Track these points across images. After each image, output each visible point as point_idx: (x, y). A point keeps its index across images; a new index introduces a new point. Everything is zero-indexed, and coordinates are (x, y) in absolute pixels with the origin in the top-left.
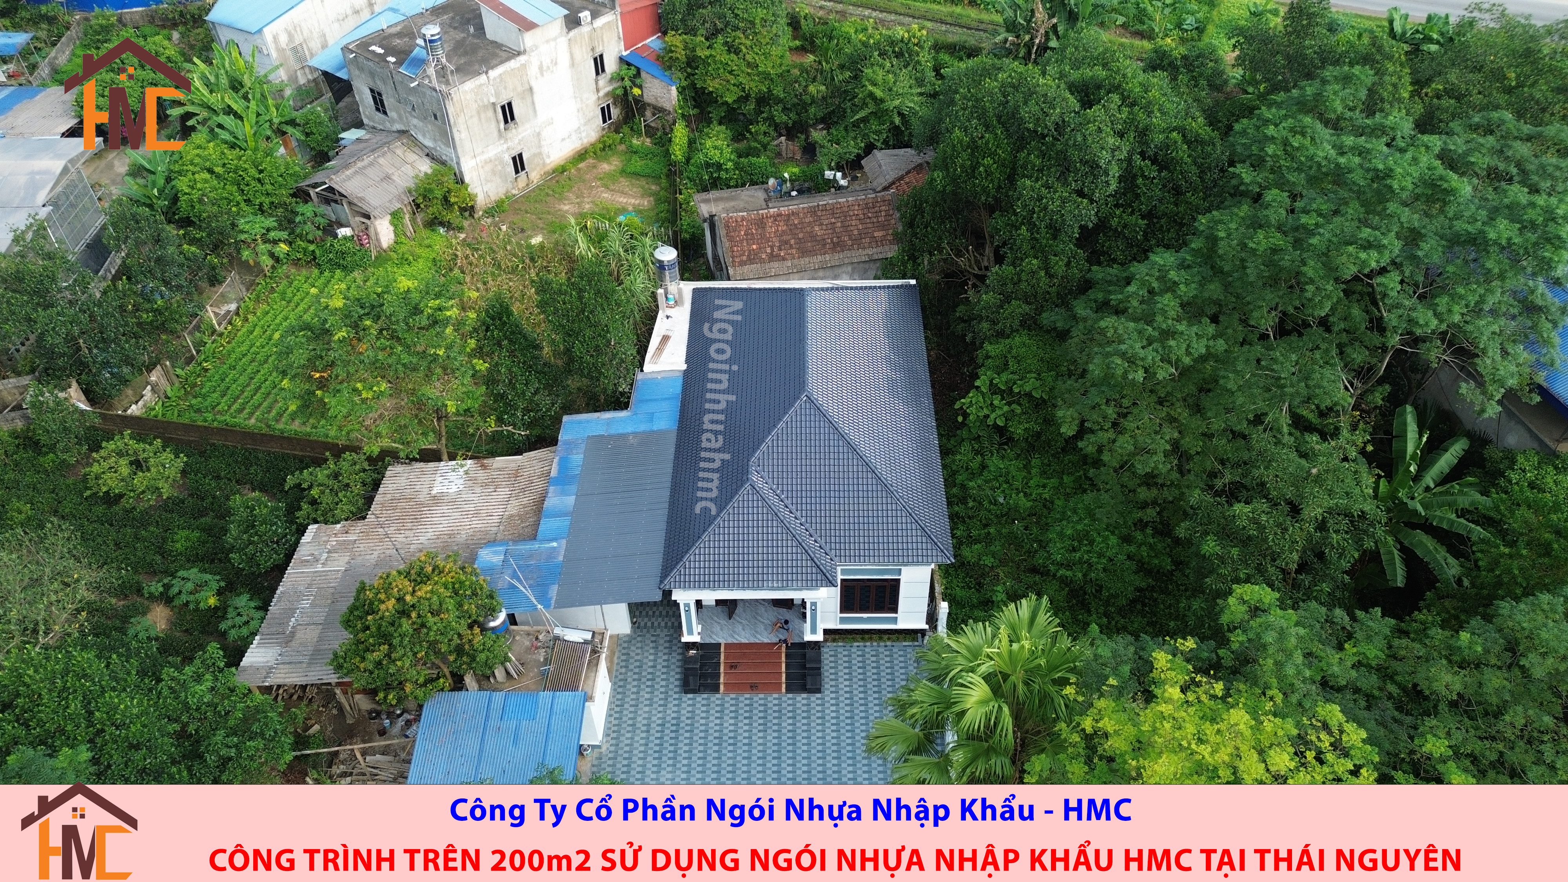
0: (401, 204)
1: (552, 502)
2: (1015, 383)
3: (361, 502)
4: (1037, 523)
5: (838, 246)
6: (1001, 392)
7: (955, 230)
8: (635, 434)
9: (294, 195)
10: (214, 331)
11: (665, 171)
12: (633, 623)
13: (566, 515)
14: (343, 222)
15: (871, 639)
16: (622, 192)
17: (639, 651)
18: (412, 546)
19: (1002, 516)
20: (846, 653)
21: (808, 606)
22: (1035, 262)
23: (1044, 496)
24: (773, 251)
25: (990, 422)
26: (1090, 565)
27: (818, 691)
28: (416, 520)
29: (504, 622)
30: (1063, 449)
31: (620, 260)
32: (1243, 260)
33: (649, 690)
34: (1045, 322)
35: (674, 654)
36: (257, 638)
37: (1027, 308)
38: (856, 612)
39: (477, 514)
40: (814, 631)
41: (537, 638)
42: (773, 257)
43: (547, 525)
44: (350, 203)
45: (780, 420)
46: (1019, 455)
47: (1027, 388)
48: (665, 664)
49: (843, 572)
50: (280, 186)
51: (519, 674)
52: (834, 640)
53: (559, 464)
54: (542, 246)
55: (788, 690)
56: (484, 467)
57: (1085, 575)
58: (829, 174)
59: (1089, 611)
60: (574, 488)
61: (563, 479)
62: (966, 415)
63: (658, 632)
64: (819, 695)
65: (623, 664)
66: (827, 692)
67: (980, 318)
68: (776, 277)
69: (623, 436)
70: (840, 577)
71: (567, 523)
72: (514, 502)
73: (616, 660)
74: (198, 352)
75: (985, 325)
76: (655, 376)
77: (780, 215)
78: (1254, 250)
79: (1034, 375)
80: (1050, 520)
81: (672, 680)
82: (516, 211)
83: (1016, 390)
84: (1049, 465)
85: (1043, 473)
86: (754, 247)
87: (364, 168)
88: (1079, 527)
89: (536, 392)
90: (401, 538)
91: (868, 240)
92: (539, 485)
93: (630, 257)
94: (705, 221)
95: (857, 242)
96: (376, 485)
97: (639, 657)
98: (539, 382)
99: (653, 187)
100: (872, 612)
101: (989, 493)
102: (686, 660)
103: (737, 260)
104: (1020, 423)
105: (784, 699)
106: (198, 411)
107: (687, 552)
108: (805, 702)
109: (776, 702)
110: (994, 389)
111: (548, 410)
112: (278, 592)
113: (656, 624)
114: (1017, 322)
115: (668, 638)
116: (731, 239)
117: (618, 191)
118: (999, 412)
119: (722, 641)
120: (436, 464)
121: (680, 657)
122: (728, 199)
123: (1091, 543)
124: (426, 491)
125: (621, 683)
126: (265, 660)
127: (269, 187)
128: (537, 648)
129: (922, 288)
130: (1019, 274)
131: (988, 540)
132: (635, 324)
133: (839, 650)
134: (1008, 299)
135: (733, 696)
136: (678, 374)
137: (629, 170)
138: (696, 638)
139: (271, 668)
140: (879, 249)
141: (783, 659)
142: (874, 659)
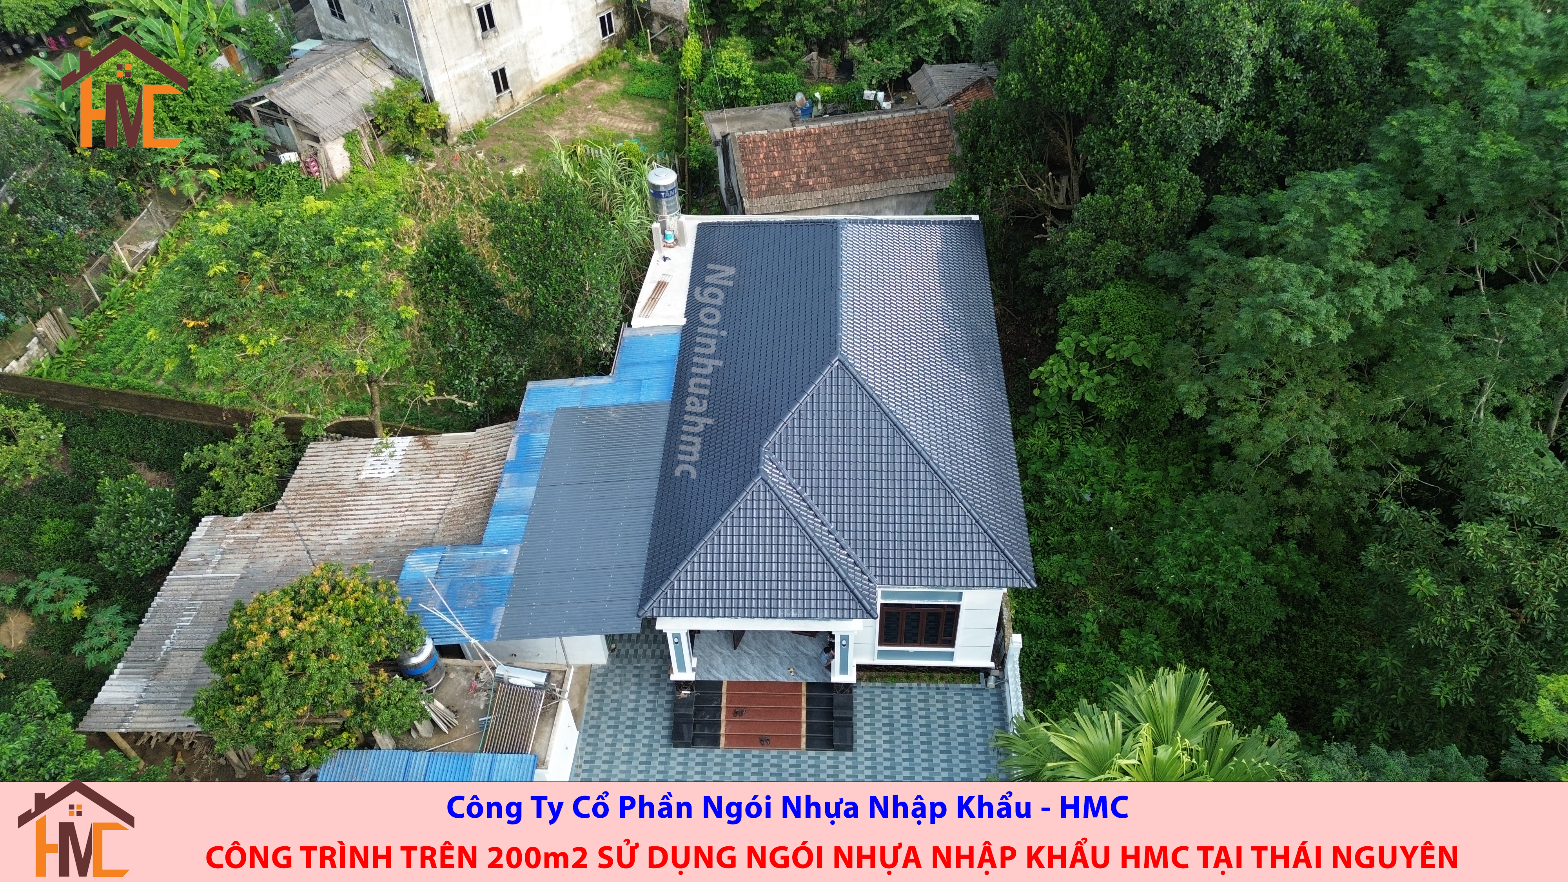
0: (359, 124)
1: (504, 495)
2: (1108, 347)
3: (273, 487)
4: (1137, 528)
5: (880, 174)
6: (1090, 358)
7: (1029, 153)
8: (617, 407)
9: (231, 113)
10: (125, 274)
11: (673, 91)
12: (611, 651)
13: (520, 511)
14: (289, 145)
15: (918, 678)
16: (623, 116)
17: (617, 688)
18: (328, 548)
19: (1090, 519)
20: (885, 696)
21: (837, 641)
22: (1139, 188)
23: (1145, 494)
24: (799, 178)
25: (1076, 397)
26: (1214, 591)
27: (850, 748)
28: (336, 513)
29: (431, 657)
30: (1166, 433)
31: (613, 192)
32: (1460, 175)
33: (627, 741)
34: (1150, 268)
35: (662, 693)
36: (120, 665)
37: (1126, 250)
38: (900, 645)
39: (412, 507)
40: (844, 670)
41: (477, 677)
42: (799, 187)
43: (497, 526)
44: (296, 123)
45: (803, 392)
46: (1108, 440)
47: (1126, 353)
48: (650, 706)
49: (885, 595)
50: (215, 102)
51: (449, 724)
52: (870, 679)
53: (519, 444)
54: (522, 177)
55: (809, 746)
56: (427, 446)
57: (1206, 603)
58: (869, 94)
59: (1207, 648)
60: (534, 476)
61: (522, 465)
62: (1043, 386)
63: (643, 662)
64: (849, 754)
65: (596, 705)
66: (860, 750)
67: (1063, 263)
68: (803, 210)
69: (602, 410)
70: (880, 601)
71: (524, 523)
72: (460, 493)
73: (586, 700)
74: (104, 298)
75: (1071, 272)
76: (645, 332)
77: (809, 134)
78: (1477, 161)
79: (1134, 337)
80: (1154, 526)
81: (658, 728)
82: (497, 138)
83: (1110, 355)
84: (1148, 453)
85: (1141, 463)
86: (776, 174)
87: (312, 80)
88: (1199, 538)
89: (495, 351)
90: (315, 537)
91: (917, 167)
92: (492, 469)
93: (624, 188)
94: (716, 144)
95: (905, 169)
96: (294, 464)
97: (615, 697)
98: (499, 338)
99: (660, 111)
100: (921, 645)
101: (1073, 488)
102: (677, 703)
103: (754, 189)
104: (1112, 398)
105: (804, 757)
106: (96, 369)
107: (675, 568)
108: (831, 762)
109: (793, 761)
110: (1082, 355)
111: (511, 374)
112: (154, 604)
113: (640, 652)
114: (1112, 268)
115: (654, 672)
116: (747, 163)
117: (619, 115)
118: (1088, 384)
119: (724, 679)
120: (367, 441)
121: (669, 697)
122: (745, 119)
123: (1216, 559)
124: (352, 475)
125: (592, 731)
126: (125, 696)
127: (199, 102)
128: (477, 690)
129: (987, 228)
130: (1118, 206)
131: (1071, 549)
132: (627, 270)
133: (877, 692)
134: (1100, 238)
135: (737, 752)
136: (675, 331)
137: (631, 91)
138: (690, 676)
139: (132, 708)
140: (932, 178)
141: (804, 704)
142: (922, 705)
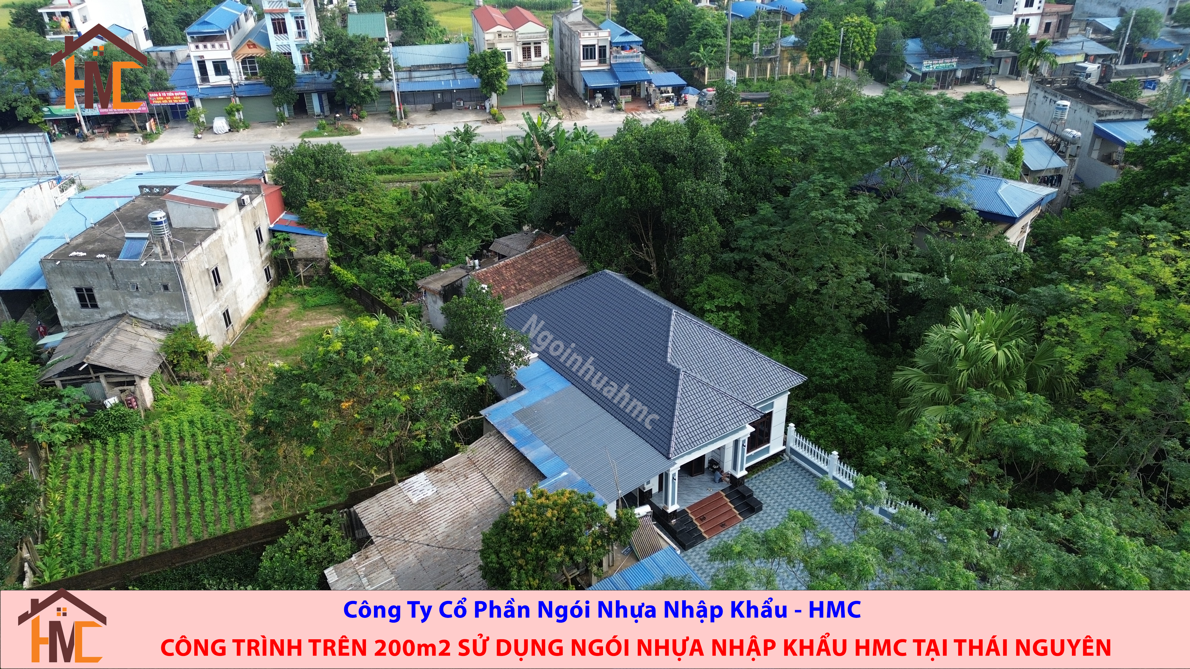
0: (158, 364)
1: (532, 455)
5: (552, 274)
13: (551, 457)
16: (317, 319)
18: (439, 537)
22: (706, 227)
24: (516, 287)
27: (760, 509)
37: (710, 258)
43: (546, 467)
47: (736, 301)
53: (511, 435)
55: (744, 517)
56: (439, 471)
60: (538, 442)
61: (525, 441)
64: (762, 512)
69: (539, 403)
71: (559, 460)
72: (492, 476)
75: (689, 276)
82: (240, 354)
83: (729, 305)
86: (503, 287)
87: (109, 345)
91: (566, 266)
95: (561, 269)
99: (338, 310)
102: (672, 529)
105: (745, 523)
114: (708, 267)
117: (312, 319)
119: (684, 508)
120: (395, 487)
124: (407, 504)
130: (700, 238)
134: (697, 256)
135: (715, 537)
136: (536, 360)
137: (310, 305)
138: (676, 507)
140: (576, 270)
141: (727, 500)
